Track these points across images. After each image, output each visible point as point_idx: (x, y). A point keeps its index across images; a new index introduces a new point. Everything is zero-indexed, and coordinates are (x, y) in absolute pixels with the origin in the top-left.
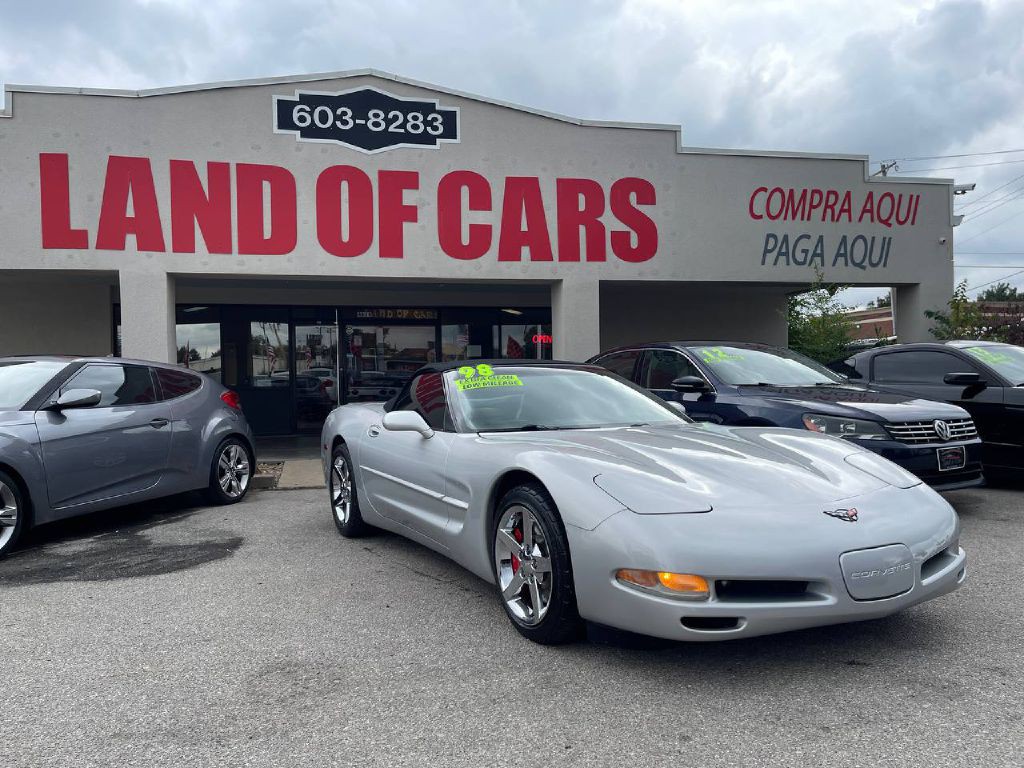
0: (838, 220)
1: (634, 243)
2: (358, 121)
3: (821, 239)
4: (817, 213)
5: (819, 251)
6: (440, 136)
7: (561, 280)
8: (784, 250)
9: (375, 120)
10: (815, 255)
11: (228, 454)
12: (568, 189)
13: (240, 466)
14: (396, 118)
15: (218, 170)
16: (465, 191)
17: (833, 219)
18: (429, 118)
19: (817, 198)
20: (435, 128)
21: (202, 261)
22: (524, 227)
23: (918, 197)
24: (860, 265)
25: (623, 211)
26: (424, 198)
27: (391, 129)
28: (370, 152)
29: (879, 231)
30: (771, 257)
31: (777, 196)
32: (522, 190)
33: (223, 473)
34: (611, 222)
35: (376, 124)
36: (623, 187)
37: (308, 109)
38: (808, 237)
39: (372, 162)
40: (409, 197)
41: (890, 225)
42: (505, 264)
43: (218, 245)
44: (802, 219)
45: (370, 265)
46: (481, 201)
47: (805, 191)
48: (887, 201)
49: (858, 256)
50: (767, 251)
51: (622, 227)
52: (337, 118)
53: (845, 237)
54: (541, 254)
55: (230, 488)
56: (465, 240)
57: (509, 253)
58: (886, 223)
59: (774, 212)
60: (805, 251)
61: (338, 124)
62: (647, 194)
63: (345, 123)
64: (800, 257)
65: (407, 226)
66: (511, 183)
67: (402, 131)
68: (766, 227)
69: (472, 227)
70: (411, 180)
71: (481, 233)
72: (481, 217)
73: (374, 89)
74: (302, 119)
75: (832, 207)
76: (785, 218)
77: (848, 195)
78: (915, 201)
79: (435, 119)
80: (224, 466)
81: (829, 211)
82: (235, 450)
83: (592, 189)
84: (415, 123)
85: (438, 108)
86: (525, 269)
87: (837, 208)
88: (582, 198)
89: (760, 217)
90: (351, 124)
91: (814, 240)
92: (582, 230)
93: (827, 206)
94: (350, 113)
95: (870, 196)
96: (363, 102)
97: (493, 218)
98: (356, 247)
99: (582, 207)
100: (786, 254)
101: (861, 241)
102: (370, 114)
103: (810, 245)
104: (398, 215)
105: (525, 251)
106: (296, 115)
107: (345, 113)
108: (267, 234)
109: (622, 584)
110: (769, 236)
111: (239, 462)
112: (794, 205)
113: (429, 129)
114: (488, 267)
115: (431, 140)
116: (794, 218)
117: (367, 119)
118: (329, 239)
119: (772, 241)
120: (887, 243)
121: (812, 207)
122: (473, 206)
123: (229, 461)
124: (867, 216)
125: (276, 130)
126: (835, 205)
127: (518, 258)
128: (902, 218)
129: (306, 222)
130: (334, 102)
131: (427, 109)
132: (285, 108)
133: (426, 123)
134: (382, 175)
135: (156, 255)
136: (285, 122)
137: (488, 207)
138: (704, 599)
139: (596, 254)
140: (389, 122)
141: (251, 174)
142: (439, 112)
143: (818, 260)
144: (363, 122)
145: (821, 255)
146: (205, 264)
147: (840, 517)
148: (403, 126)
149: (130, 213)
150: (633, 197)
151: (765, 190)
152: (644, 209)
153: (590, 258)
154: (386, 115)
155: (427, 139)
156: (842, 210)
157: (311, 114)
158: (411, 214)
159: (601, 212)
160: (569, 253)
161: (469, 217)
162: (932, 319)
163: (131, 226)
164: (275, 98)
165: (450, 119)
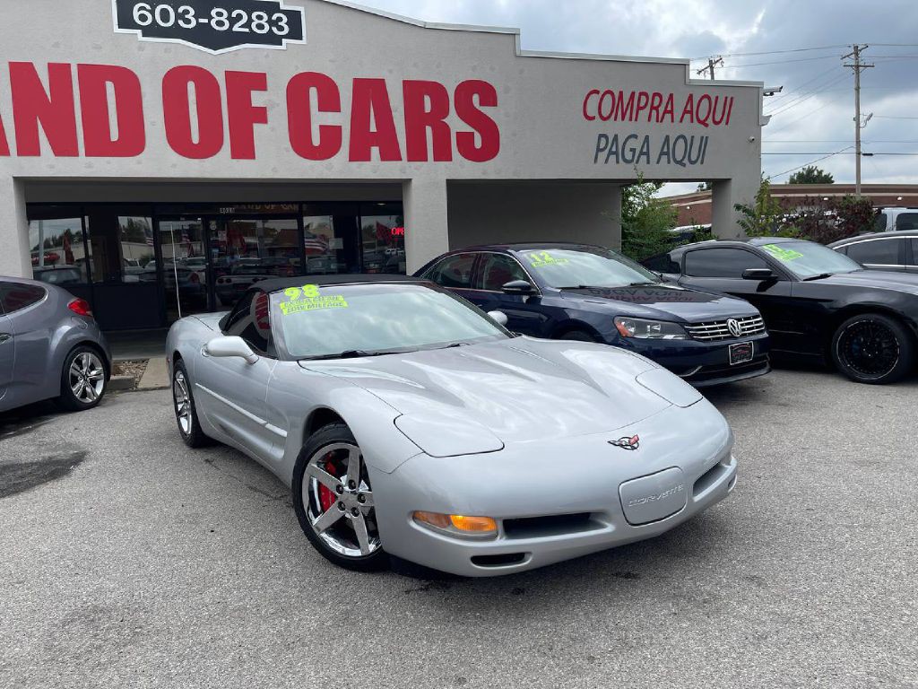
0: (661, 121)
1: (478, 143)
2: (201, 21)
3: (647, 139)
4: (644, 114)
5: (645, 150)
6: (286, 37)
7: (411, 180)
8: (614, 149)
9: (219, 18)
10: (642, 153)
11: (79, 362)
12: (414, 90)
13: (94, 373)
14: (239, 17)
15: (59, 72)
16: (313, 92)
17: (657, 121)
18: (274, 17)
19: (643, 99)
20: (281, 29)
21: (48, 164)
22: (373, 128)
23: (732, 99)
24: (680, 163)
25: (467, 113)
26: (272, 99)
28: (212, 51)
29: (698, 131)
30: (602, 156)
31: (608, 98)
32: (370, 92)
33: (75, 380)
34: (455, 124)
35: (220, 23)
36: (466, 89)
37: (148, 7)
38: (635, 136)
39: (218, 62)
40: (257, 99)
41: (707, 125)
42: (355, 164)
43: (64, 147)
44: (631, 119)
45: (222, 166)
46: (330, 101)
47: (633, 94)
48: (705, 102)
49: (679, 155)
50: (599, 150)
51: (467, 128)
52: (178, 16)
53: (667, 138)
54: (390, 154)
55: (84, 394)
56: (316, 141)
57: (359, 154)
58: (703, 123)
59: (605, 113)
60: (633, 150)
61: (181, 22)
62: (489, 95)
63: (188, 21)
64: (629, 156)
65: (257, 127)
66: (358, 84)
67: (247, 30)
68: (598, 126)
69: (322, 127)
70: (259, 81)
71: (332, 134)
72: (330, 119)
74: (143, 18)
75: (657, 109)
76: (615, 119)
77: (671, 97)
78: (729, 103)
79: (280, 19)
80: (76, 373)
81: (654, 112)
82: (87, 358)
83: (437, 90)
84: (260, 22)
85: (282, 7)
86: (375, 168)
87: (661, 110)
88: (427, 100)
89: (593, 118)
90: (194, 23)
91: (641, 139)
92: (429, 130)
93: (652, 108)
94: (192, 12)
95: (691, 98)
97: (342, 119)
98: (208, 148)
99: (428, 108)
100: (616, 153)
101: (681, 141)
102: (213, 13)
103: (636, 144)
104: (249, 117)
105: (375, 151)
106: (136, 14)
107: (187, 12)
108: (114, 135)
109: (418, 524)
110: (601, 136)
111: (92, 368)
112: (624, 106)
113: (274, 29)
114: (339, 167)
115: (276, 40)
116: (623, 119)
117: (210, 18)
118: (178, 140)
119: (603, 141)
120: (704, 141)
121: (639, 108)
122: (322, 108)
123: (82, 368)
124: (687, 116)
125: (116, 29)
126: (659, 106)
127: (368, 158)
128: (717, 119)
129: (153, 124)
131: (272, 8)
132: (124, 7)
133: (270, 22)
134: (229, 75)
135: (2, 159)
136: (126, 20)
137: (337, 108)
138: (492, 538)
139: (443, 154)
140: (233, 21)
141: (94, 76)
142: (285, 12)
143: (644, 158)
144: (206, 21)
145: (647, 154)
146: (52, 167)
147: (622, 446)
148: (248, 25)
150: (476, 98)
151: (596, 92)
152: (487, 110)
153: (437, 158)
154: (230, 14)
155: (272, 39)
156: (666, 112)
157: (153, 12)
158: (261, 115)
159: (446, 113)
160: (417, 154)
161: (319, 119)
162: (741, 211)
165: (295, 19)
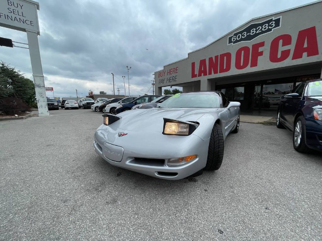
2: (248, 34)
9: (253, 32)
14: (259, 29)
15: (217, 57)
16: (281, 41)
18: (270, 24)
20: (272, 26)
21: (213, 76)
22: (305, 46)
26: (266, 48)
27: (257, 32)
28: (250, 41)
37: (235, 36)
40: (260, 49)
42: (295, 60)
43: (216, 72)
56: (279, 56)
57: (297, 55)
61: (242, 37)
63: (244, 36)
65: (259, 57)
66: (301, 32)
67: (261, 31)
69: (282, 52)
70: (262, 44)
71: (286, 53)
72: (286, 48)
73: (253, 23)
74: (234, 39)
79: (272, 23)
84: (265, 27)
85: (273, 19)
86: (304, 60)
90: (246, 35)
94: (246, 33)
96: (248, 30)
102: (251, 30)
105: (305, 54)
106: (232, 39)
107: (244, 34)
108: (225, 68)
113: (270, 27)
117: (250, 32)
122: (284, 45)
125: (228, 45)
127: (301, 57)
129: (233, 63)
132: (230, 39)
133: (268, 26)
134: (253, 46)
135: (206, 76)
136: (230, 42)
137: (290, 44)
140: (256, 31)
144: (249, 34)
148: (261, 30)
149: (203, 69)
154: (256, 29)
155: (269, 30)
157: (236, 38)
158: (261, 54)
161: (282, 49)
163: (203, 72)
164: (228, 37)
165: (277, 21)
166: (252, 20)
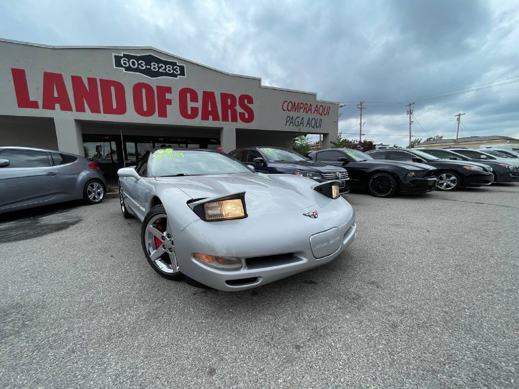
0: (308, 112)
1: (246, 116)
2: (148, 67)
3: (303, 119)
4: (302, 110)
6: (179, 75)
7: (223, 128)
8: (292, 121)
9: (154, 66)
10: (301, 123)
11: (92, 186)
12: (224, 97)
13: (99, 190)
14: (162, 67)
15: (92, 81)
16: (188, 95)
17: (306, 112)
19: (302, 105)
20: (177, 72)
21: (88, 115)
22: (210, 109)
24: (313, 127)
25: (243, 106)
26: (174, 97)
27: (160, 70)
28: (151, 78)
29: (319, 117)
30: (288, 123)
31: (290, 104)
32: (209, 96)
33: (90, 193)
34: (239, 109)
35: (155, 68)
36: (243, 97)
37: (127, 60)
38: (299, 117)
39: (154, 82)
40: (168, 96)
42: (203, 121)
43: (95, 109)
44: (298, 112)
45: (155, 119)
46: (194, 98)
47: (298, 103)
48: (321, 108)
49: (313, 124)
50: (287, 121)
51: (242, 111)
52: (138, 64)
53: (309, 119)
54: (216, 118)
55: (94, 198)
56: (189, 112)
57: (205, 117)
58: (321, 114)
59: (289, 109)
60: (298, 122)
61: (140, 67)
62: (250, 100)
63: (142, 67)
64: (297, 124)
65: (168, 106)
66: (205, 93)
67: (164, 71)
68: (287, 113)
69: (191, 108)
70: (169, 90)
71: (195, 110)
72: (194, 105)
73: (152, 55)
74: (125, 64)
76: (293, 111)
77: (311, 105)
78: (329, 108)
79: (177, 68)
80: (91, 190)
81: (305, 110)
82: (96, 185)
83: (232, 97)
84: (169, 69)
85: (178, 64)
86: (210, 123)
87: (308, 109)
88: (229, 100)
89: (286, 110)
90: (144, 68)
91: (301, 118)
92: (229, 111)
93: (305, 108)
94: (144, 63)
95: (317, 106)
96: (149, 59)
97: (199, 105)
98: (150, 113)
99: (229, 103)
100: (293, 123)
101: (314, 120)
102: (152, 64)
103: (300, 120)
104: (164, 103)
105: (211, 117)
106: (122, 62)
107: (142, 63)
108: (115, 106)
110: (287, 117)
111: (98, 188)
112: (296, 107)
113: (174, 72)
114: (197, 122)
115: (175, 76)
116: (295, 111)
117: (151, 66)
118: (139, 109)
119: (289, 118)
120: (321, 121)
121: (300, 108)
122: (192, 100)
123: (93, 189)
124: (316, 112)
125: (115, 67)
127: (208, 120)
128: (325, 113)
129: (129, 103)
130: (138, 58)
131: (174, 64)
132: (118, 59)
133: (173, 69)
134: (158, 87)
135: (69, 112)
136: (118, 64)
137: (197, 101)
138: (239, 269)
139: (234, 119)
140: (159, 68)
141: (106, 84)
142: (179, 66)
143: (302, 125)
145: (303, 123)
146: (90, 117)
148: (165, 69)
149: (56, 95)
150: (246, 101)
151: (286, 101)
152: (249, 105)
153: (232, 121)
154: (158, 65)
157: (129, 62)
158: (169, 102)
159: (235, 105)
160: (225, 119)
161: (190, 104)
162: (332, 143)
163: (57, 100)
164: (113, 54)
165: (182, 68)
166: (151, 50)
